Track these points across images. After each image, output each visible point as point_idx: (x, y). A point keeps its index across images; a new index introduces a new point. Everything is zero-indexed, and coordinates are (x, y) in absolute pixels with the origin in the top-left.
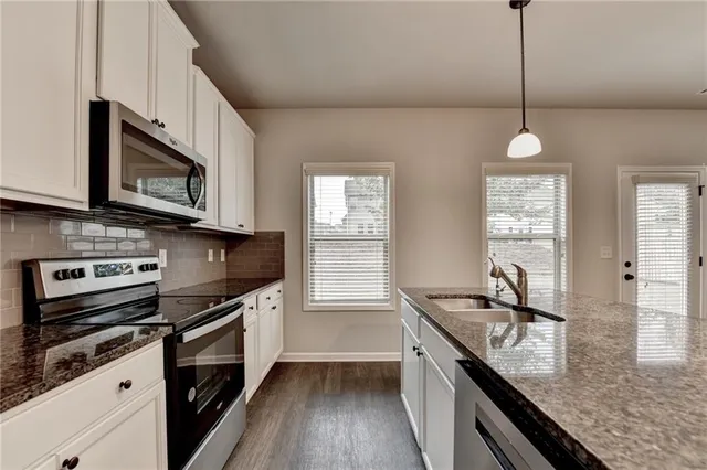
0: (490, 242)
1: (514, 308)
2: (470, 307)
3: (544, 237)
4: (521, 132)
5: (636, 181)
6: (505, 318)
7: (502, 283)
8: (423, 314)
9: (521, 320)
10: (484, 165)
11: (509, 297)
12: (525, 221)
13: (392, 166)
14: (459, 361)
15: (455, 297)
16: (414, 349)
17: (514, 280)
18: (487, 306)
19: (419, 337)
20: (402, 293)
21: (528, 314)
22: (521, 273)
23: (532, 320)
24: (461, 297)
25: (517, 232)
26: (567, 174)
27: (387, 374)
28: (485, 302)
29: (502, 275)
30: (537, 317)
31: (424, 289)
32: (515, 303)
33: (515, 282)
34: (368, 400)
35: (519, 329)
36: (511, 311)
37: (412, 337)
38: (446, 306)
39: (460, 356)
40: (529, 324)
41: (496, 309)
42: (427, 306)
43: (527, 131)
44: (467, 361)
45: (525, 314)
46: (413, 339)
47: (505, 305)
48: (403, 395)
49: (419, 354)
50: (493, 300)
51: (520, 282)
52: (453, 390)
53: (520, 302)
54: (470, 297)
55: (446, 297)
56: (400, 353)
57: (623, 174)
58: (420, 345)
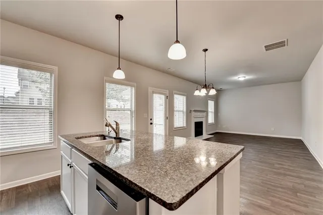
0: (107, 111)
1: (115, 138)
2: (97, 140)
3: (128, 110)
4: (118, 69)
5: (153, 92)
6: (111, 143)
7: (110, 129)
8: (73, 147)
9: (117, 142)
10: (105, 78)
11: (113, 134)
12: (122, 103)
13: (56, 68)
14: (90, 164)
15: (90, 137)
16: (68, 165)
17: (115, 127)
18: (105, 139)
19: (71, 159)
20: (61, 138)
21: (119, 140)
22: (117, 124)
23: (121, 142)
24: (93, 136)
25: (120, 107)
26: (135, 87)
27: (51, 184)
28: (104, 137)
29: (110, 125)
30: (122, 140)
31: (74, 135)
32: (115, 136)
33: (115, 129)
34: (38, 203)
35: (117, 146)
36: (113, 140)
37: (67, 159)
38: (85, 141)
39: (91, 162)
40: (120, 144)
41: (108, 140)
42: (75, 143)
43: (120, 69)
44: (94, 163)
45: (118, 140)
46: (67, 160)
47: (111, 137)
48: (62, 192)
49: (71, 167)
50: (107, 136)
51: (117, 128)
52: (87, 178)
53: (117, 136)
54: (97, 136)
55: (86, 137)
56: (60, 171)
57: (150, 90)
58: (71, 162)
